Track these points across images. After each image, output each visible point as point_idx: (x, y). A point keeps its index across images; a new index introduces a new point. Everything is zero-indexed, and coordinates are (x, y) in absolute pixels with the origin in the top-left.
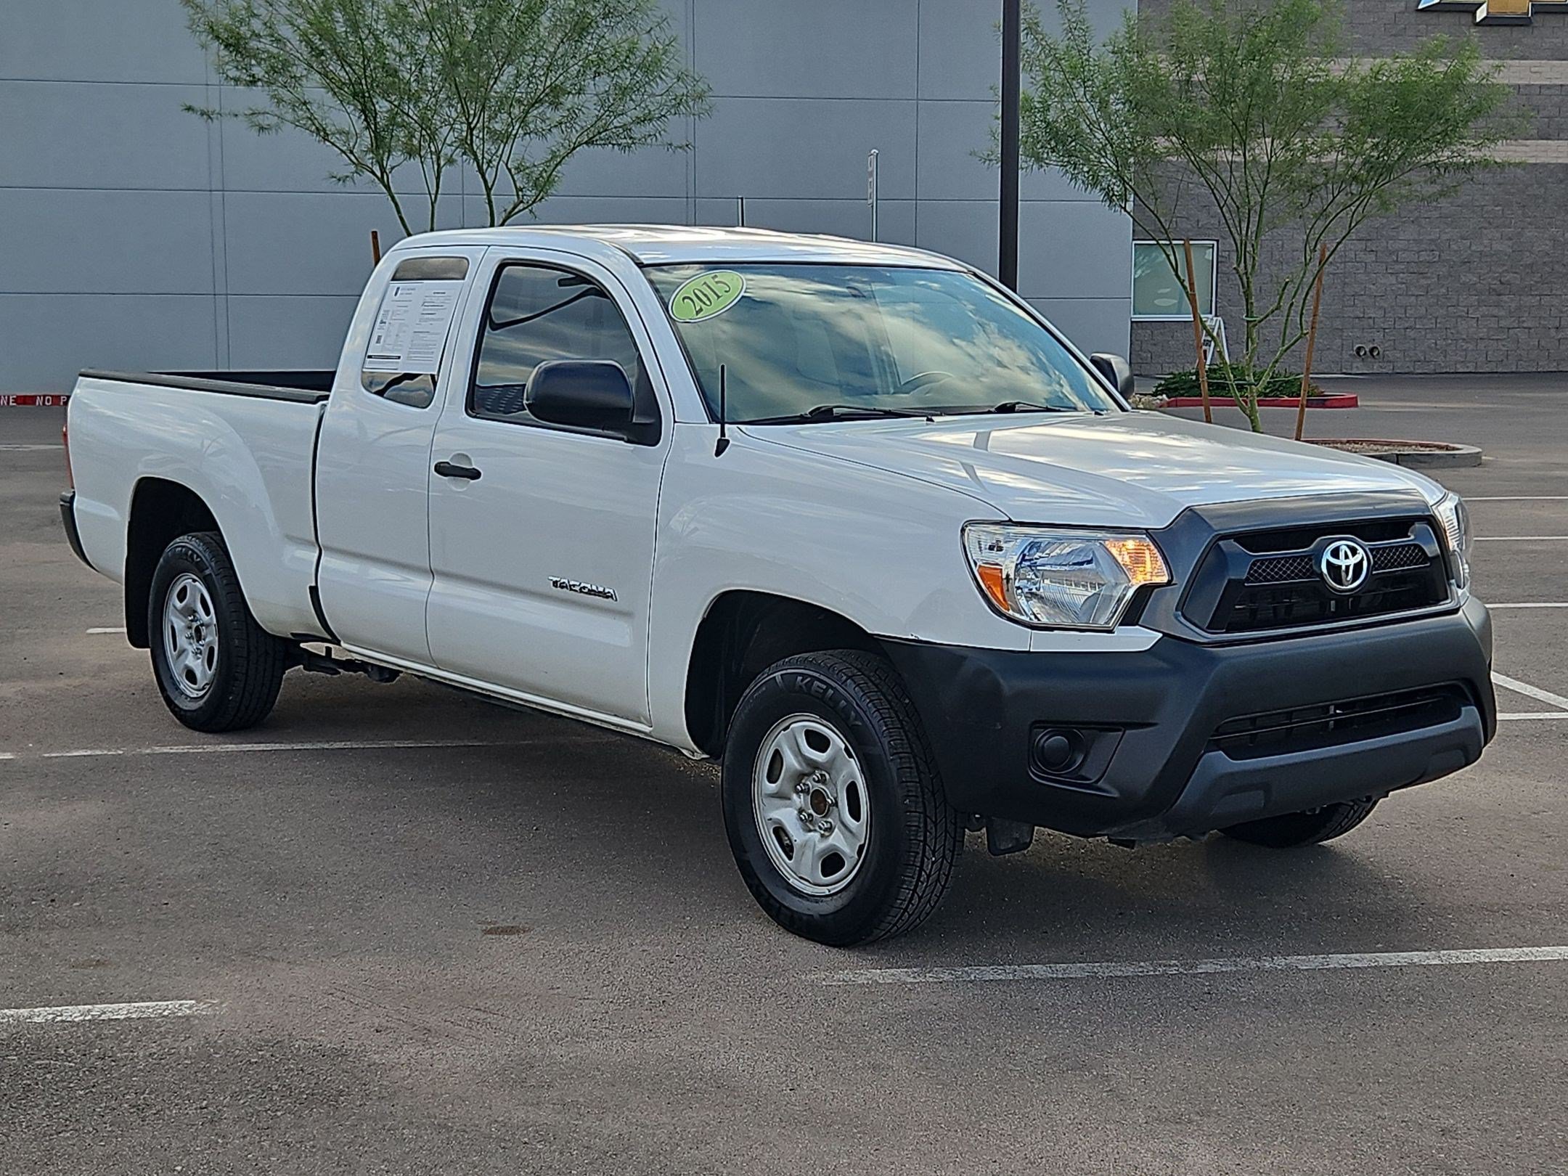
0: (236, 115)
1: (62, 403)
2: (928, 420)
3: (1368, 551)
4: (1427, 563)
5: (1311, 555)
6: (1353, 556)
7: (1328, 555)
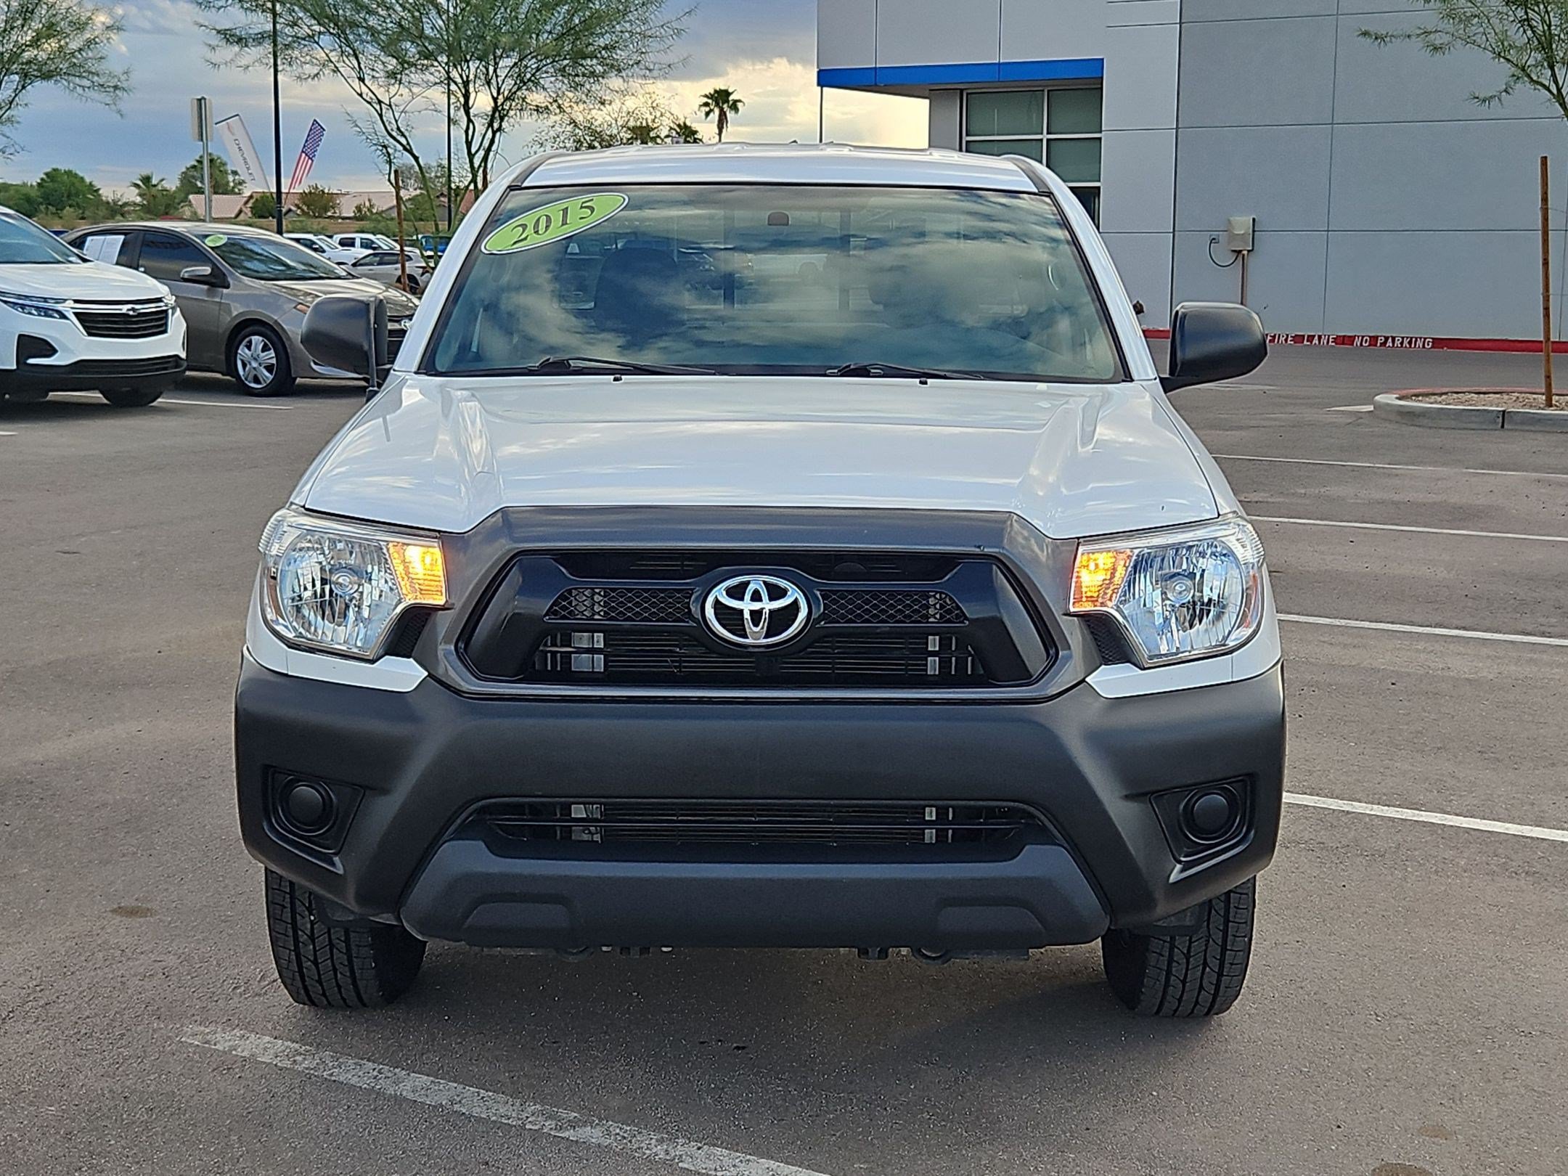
0: (1409, 36)
1: (1379, 344)
3: (818, 593)
4: (963, 622)
5: (692, 590)
6: (772, 599)
7: (719, 593)
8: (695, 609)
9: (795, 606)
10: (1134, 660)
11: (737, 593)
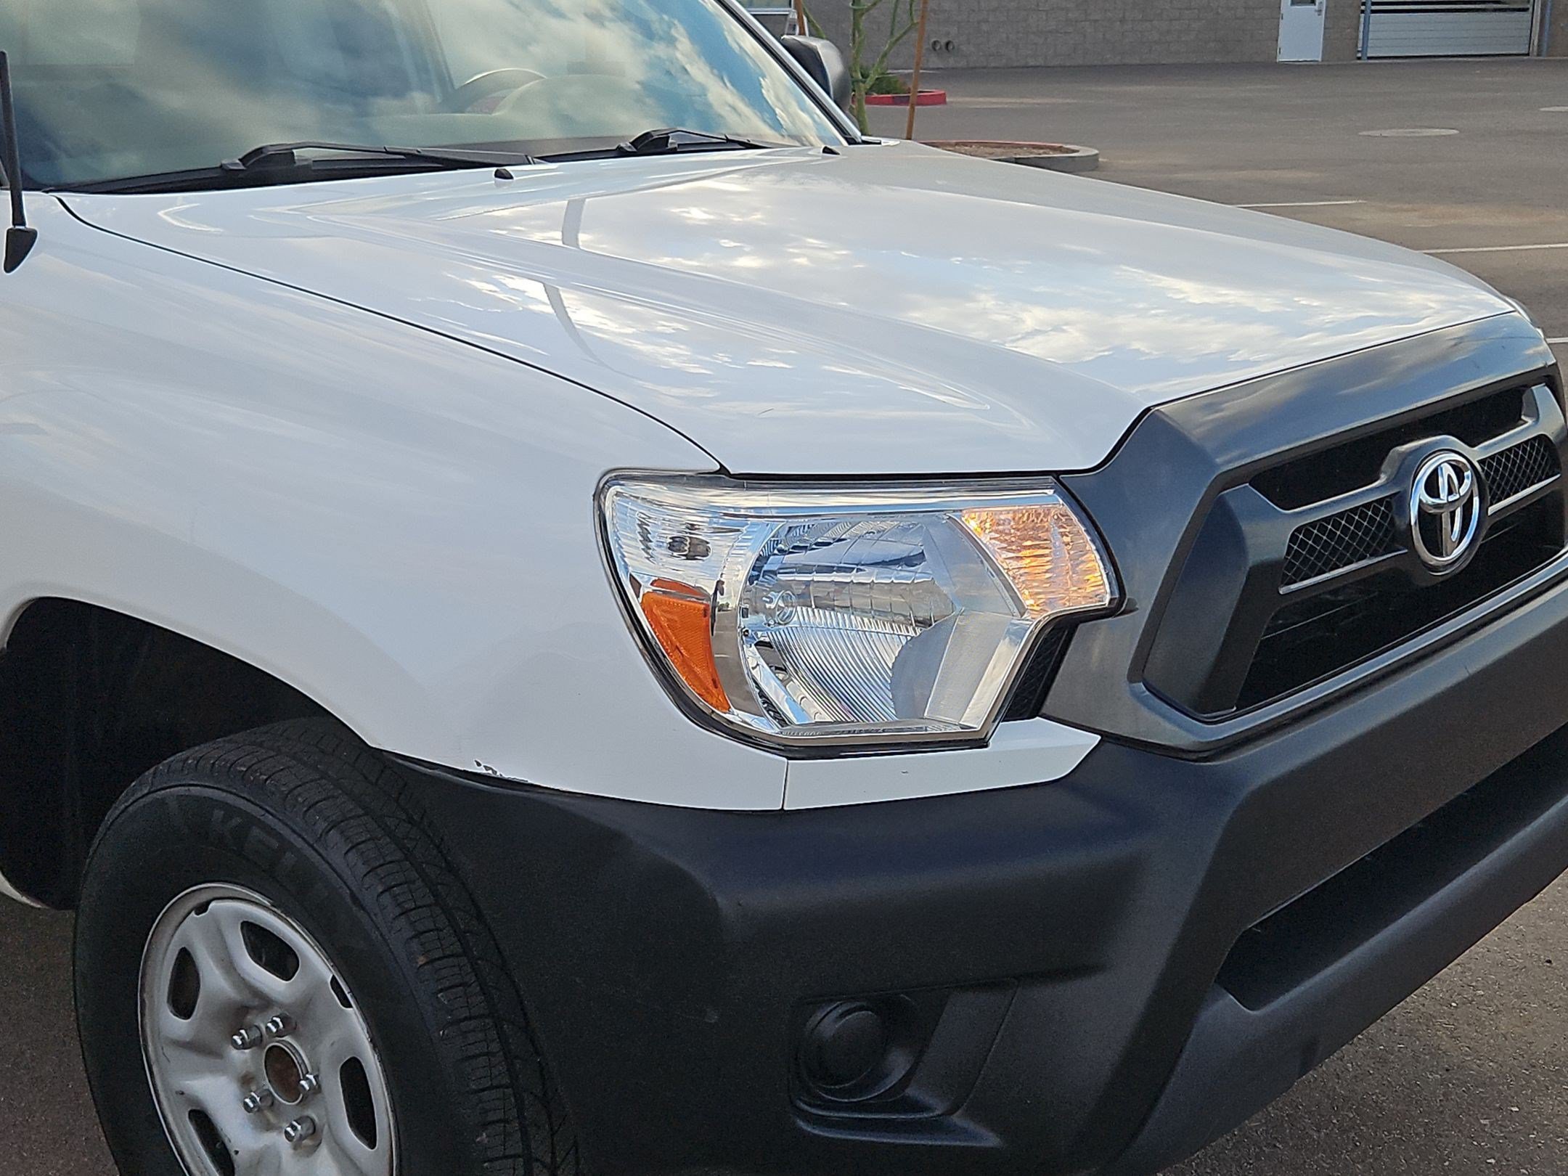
2: (498, 175)
3: (1479, 466)
4: (1556, 473)
5: (1393, 496)
7: (1420, 493)
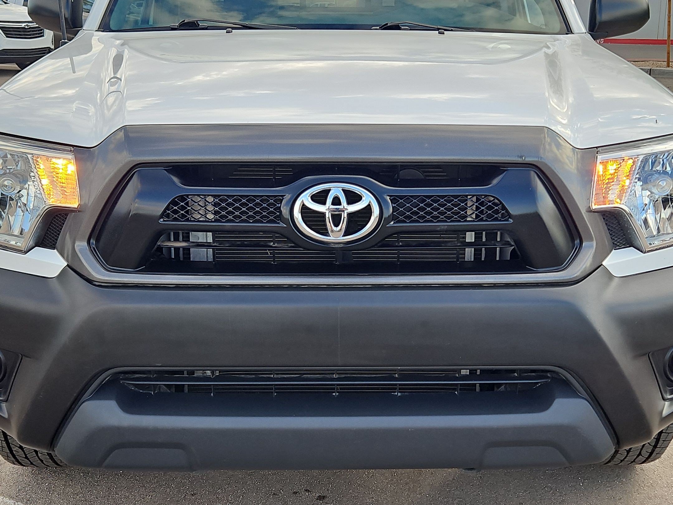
3: (388, 198)
4: (507, 220)
5: (282, 196)
6: (349, 203)
7: (305, 199)
8: (285, 211)
9: (368, 210)
10: (636, 244)
11: (320, 198)
